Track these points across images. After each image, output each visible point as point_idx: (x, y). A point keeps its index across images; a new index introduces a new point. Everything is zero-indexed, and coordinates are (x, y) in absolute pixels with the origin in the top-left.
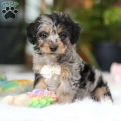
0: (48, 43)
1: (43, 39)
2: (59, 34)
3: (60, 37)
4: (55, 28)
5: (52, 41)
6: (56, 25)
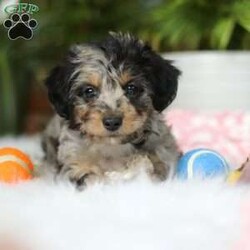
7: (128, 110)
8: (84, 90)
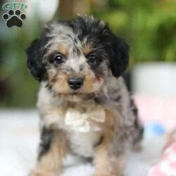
0: (65, 73)
1: (56, 66)
2: (87, 56)
3: (88, 62)
4: (79, 45)
5: (72, 70)
6: (81, 38)
7: (89, 74)
8: (55, 57)
